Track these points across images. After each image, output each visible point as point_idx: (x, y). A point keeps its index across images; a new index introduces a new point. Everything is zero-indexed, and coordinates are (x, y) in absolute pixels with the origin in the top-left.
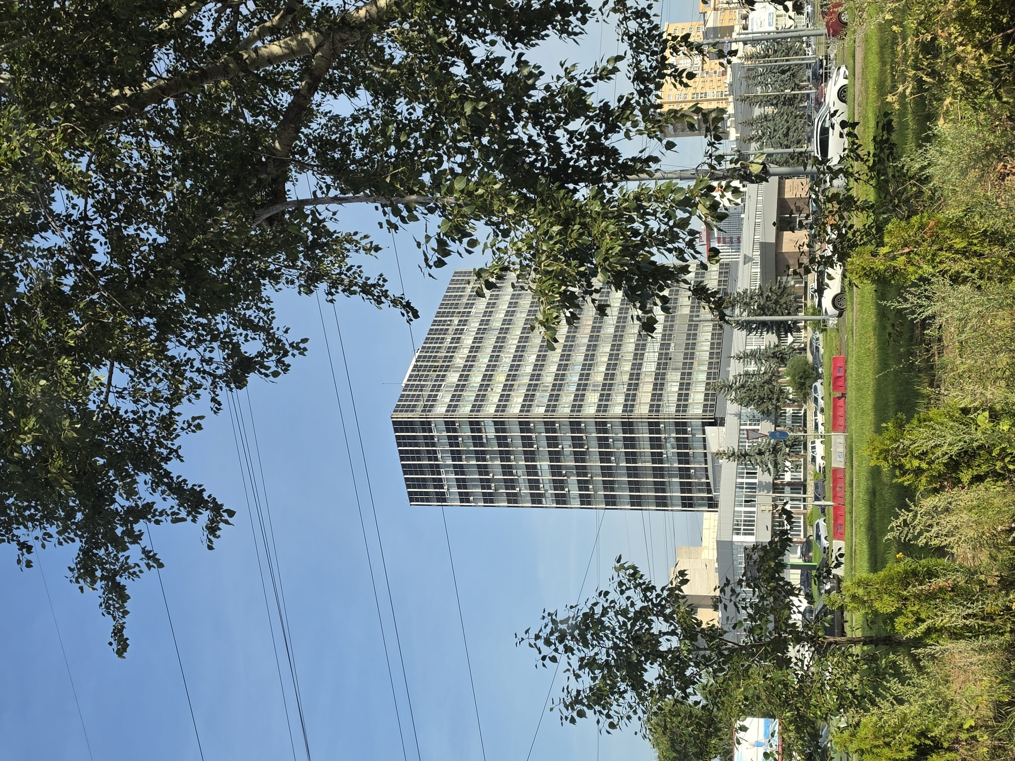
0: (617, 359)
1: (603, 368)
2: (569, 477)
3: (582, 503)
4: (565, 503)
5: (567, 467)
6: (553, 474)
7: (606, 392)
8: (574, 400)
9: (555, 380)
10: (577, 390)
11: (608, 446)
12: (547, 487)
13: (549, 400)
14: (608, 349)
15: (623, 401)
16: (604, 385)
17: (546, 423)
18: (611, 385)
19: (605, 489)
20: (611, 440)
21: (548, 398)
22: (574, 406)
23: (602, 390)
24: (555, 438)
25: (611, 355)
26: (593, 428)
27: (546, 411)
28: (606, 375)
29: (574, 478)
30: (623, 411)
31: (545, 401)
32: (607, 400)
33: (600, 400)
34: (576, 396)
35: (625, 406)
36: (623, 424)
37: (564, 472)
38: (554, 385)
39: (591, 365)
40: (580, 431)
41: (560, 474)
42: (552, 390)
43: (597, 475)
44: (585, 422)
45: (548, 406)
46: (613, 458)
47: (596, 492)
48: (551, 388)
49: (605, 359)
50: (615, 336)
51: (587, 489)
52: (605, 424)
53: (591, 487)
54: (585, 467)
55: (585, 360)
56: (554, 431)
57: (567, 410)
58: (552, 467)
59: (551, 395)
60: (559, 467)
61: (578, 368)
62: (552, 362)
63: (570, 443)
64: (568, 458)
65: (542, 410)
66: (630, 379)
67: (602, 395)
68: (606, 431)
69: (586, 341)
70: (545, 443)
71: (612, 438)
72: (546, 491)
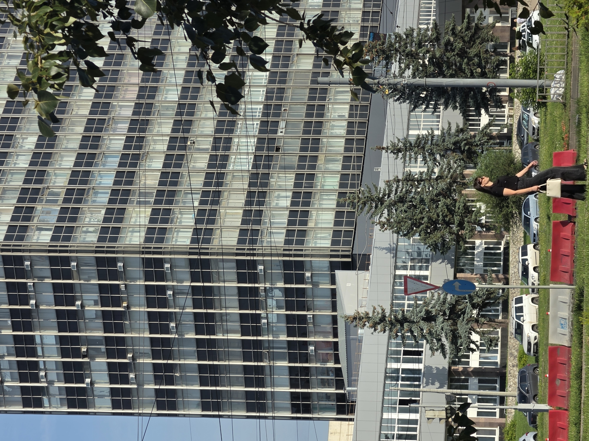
0: (184, 148)
1: (158, 163)
2: (93, 358)
3: (115, 405)
4: (84, 404)
5: (89, 341)
6: (64, 353)
7: (163, 206)
8: (106, 220)
9: (71, 182)
10: (111, 201)
11: (164, 303)
12: (53, 375)
13: (60, 219)
14: (167, 128)
15: (192, 223)
16: (160, 193)
17: (53, 261)
18: (173, 193)
19: (158, 380)
20: (170, 292)
21: (57, 214)
22: (104, 230)
23: (156, 202)
24: (70, 288)
25: (173, 139)
26: (137, 270)
27: (53, 239)
28: (164, 175)
29: (102, 361)
30: (193, 241)
31: (53, 219)
32: (166, 221)
33: (152, 221)
34: (109, 211)
35: (196, 231)
36: (192, 263)
37: (84, 349)
38: (69, 192)
39: (137, 157)
40: (115, 276)
41: (77, 353)
42: (66, 201)
43: (144, 355)
44: (123, 260)
45: (58, 229)
46: (173, 325)
47: (140, 384)
48: (63, 196)
49: (163, 147)
50: (181, 106)
51: (125, 380)
52: (160, 263)
53: (132, 376)
54: (122, 341)
55: (126, 147)
56: (68, 275)
57: (92, 238)
58: (61, 340)
59: (63, 210)
60: (76, 340)
61: (114, 162)
62: (67, 150)
63: (96, 296)
64: (91, 325)
65: (46, 237)
66: (206, 184)
67: (155, 212)
68: (161, 277)
69: (128, 112)
70: (49, 295)
71: (173, 288)
72: (51, 383)
